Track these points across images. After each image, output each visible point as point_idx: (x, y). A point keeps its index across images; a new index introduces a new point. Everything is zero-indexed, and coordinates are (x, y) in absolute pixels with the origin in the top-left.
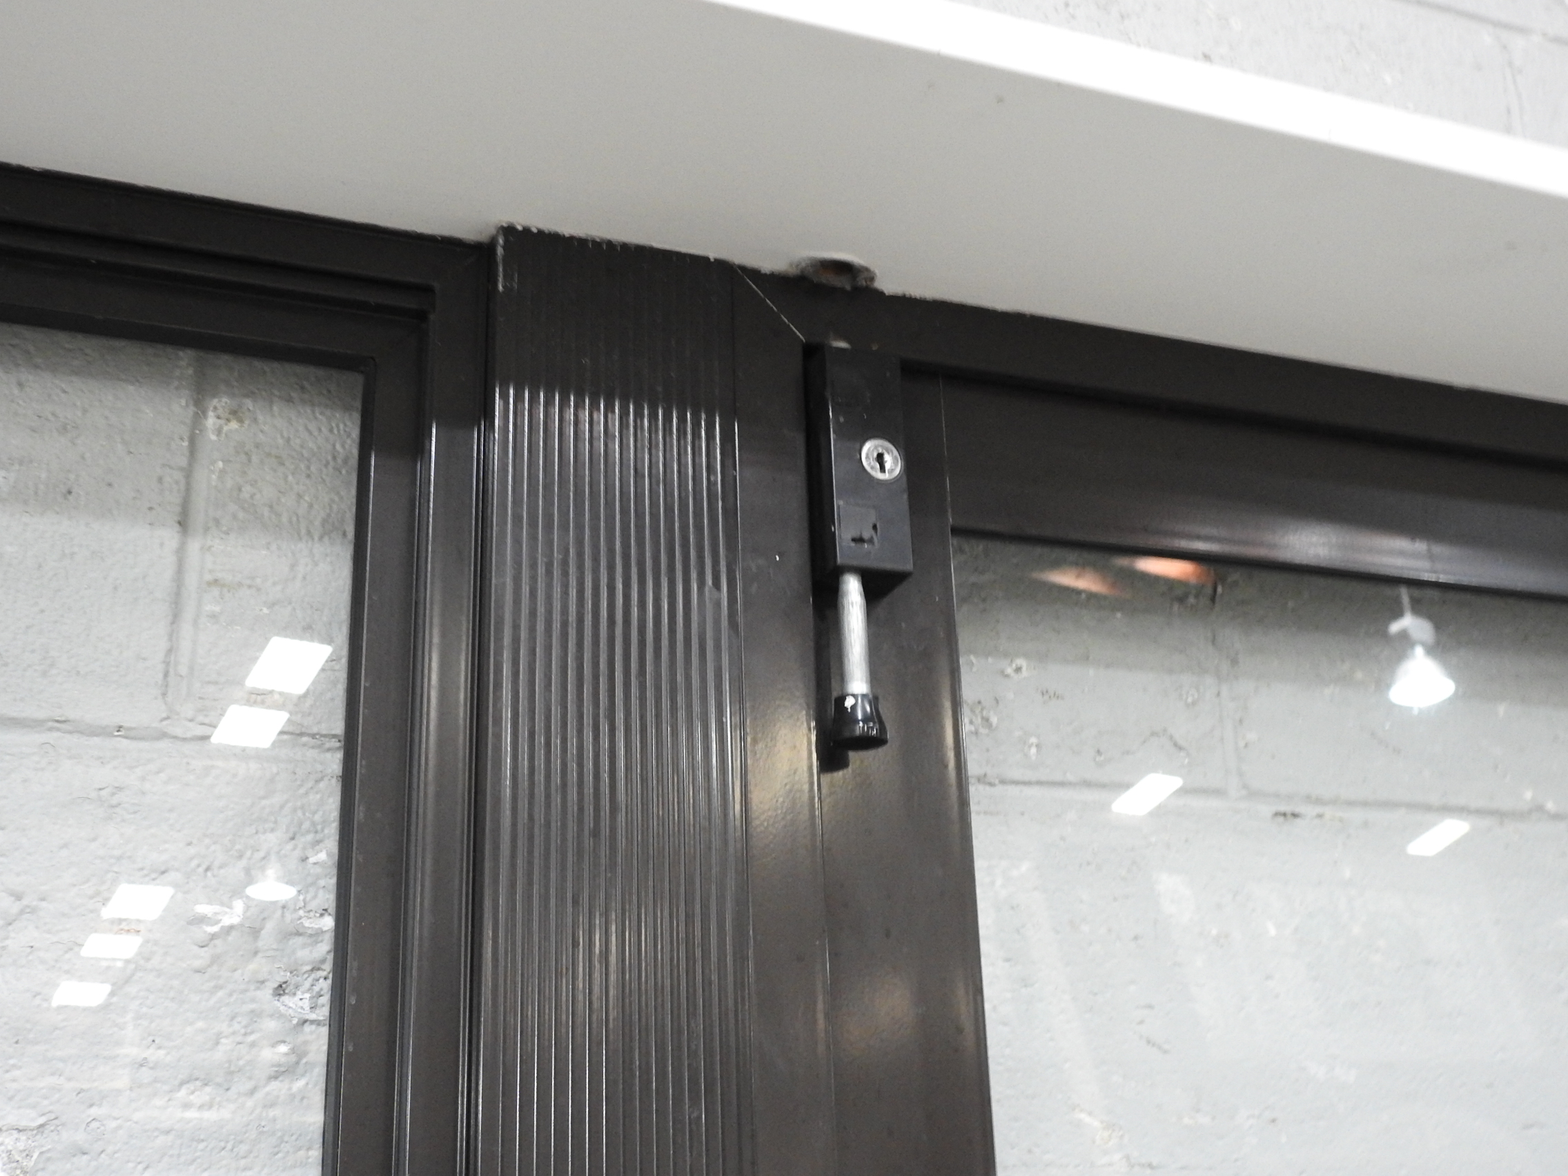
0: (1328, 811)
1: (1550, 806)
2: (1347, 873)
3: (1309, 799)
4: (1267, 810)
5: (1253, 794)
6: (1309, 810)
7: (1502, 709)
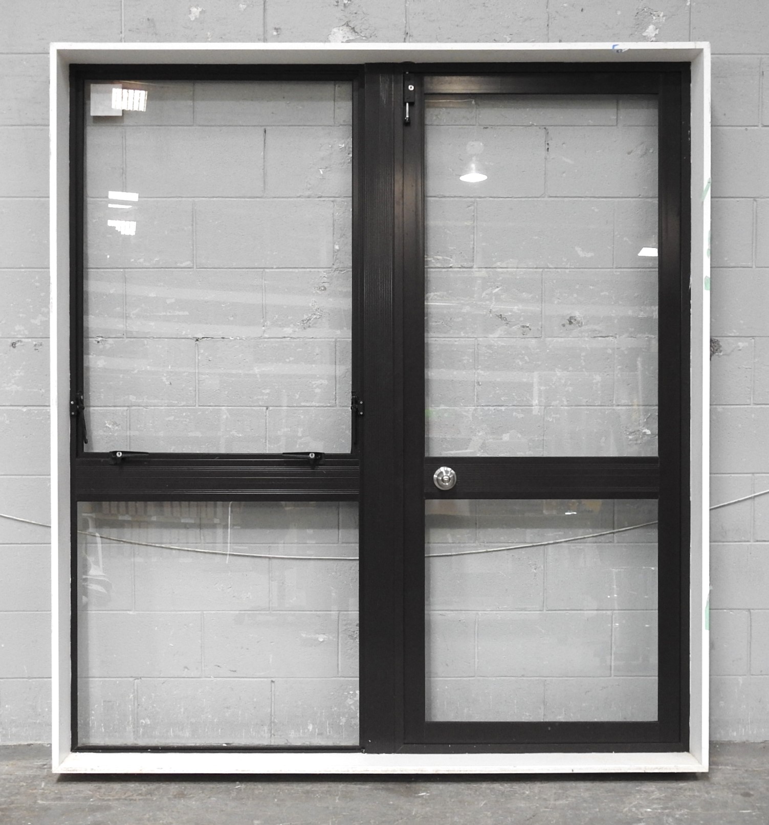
0: (493, 127)
1: (535, 124)
2: (495, 136)
3: (490, 125)
4: (482, 127)
5: (480, 125)
6: (489, 127)
7: (528, 109)
